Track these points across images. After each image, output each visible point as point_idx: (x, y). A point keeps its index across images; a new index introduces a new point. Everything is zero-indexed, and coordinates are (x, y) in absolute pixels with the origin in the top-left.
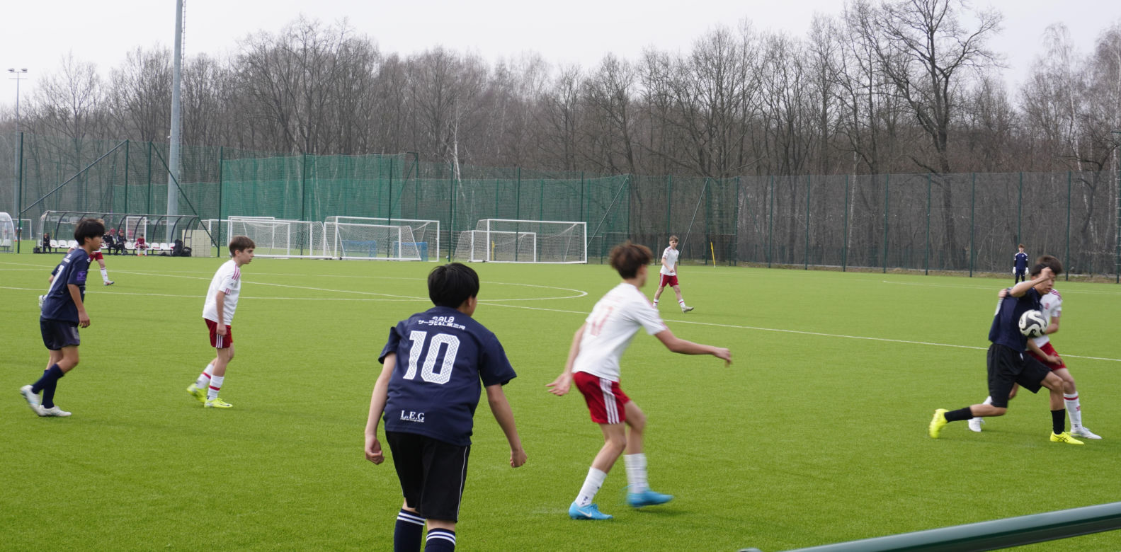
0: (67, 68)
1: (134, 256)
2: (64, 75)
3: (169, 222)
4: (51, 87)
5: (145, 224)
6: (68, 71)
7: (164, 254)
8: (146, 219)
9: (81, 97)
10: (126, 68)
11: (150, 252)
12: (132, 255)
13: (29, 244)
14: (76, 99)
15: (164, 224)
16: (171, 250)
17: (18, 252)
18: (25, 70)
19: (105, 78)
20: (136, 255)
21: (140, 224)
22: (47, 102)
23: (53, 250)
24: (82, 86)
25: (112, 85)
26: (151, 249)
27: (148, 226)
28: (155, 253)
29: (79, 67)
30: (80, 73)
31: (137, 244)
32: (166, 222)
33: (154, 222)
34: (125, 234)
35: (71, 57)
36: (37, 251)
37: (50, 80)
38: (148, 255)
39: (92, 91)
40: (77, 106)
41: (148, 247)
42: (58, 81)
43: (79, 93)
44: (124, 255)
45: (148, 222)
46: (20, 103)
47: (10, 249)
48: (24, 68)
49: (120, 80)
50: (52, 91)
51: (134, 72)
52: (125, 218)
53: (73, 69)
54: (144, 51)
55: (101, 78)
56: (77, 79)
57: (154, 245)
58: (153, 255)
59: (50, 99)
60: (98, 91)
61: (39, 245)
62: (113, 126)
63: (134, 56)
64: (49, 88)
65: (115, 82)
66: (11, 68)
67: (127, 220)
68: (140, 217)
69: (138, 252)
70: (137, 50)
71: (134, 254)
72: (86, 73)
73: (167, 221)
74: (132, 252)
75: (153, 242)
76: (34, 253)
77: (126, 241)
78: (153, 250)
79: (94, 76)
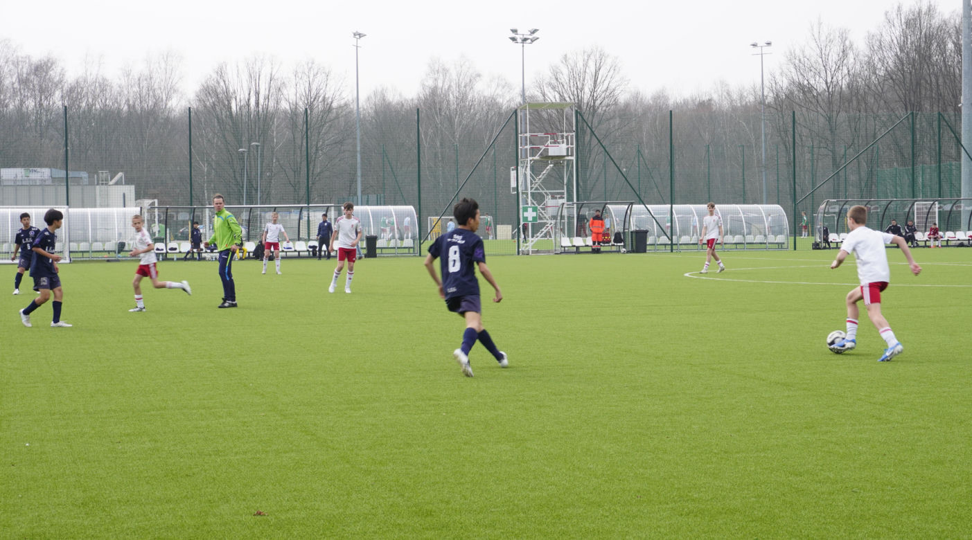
0: (816, 36)
1: (926, 249)
2: (814, 45)
3: (966, 206)
4: (800, 60)
5: (937, 210)
6: (817, 40)
7: (962, 245)
8: (937, 205)
9: (833, 69)
10: (884, 30)
11: (945, 243)
12: (924, 247)
13: (805, 240)
14: (828, 72)
15: (959, 209)
16: (969, 240)
17: (795, 249)
18: (769, 44)
19: (861, 46)
20: (929, 247)
21: (931, 210)
22: (796, 78)
23: (832, 245)
24: (834, 57)
25: (868, 52)
26: (946, 239)
27: (939, 212)
28: (950, 243)
29: (830, 34)
30: (831, 41)
31: (930, 234)
32: (960, 207)
33: (948, 207)
34: (914, 223)
35: (820, 24)
36: (816, 246)
37: (798, 52)
38: (942, 246)
39: (845, 62)
40: (829, 80)
41: (942, 237)
42: (807, 53)
43: (832, 64)
44: (914, 247)
45: (939, 208)
46: (766, 83)
47: (785, 246)
48: (769, 41)
49: (877, 45)
50: (801, 65)
51: (893, 34)
52: (913, 204)
53: (823, 38)
54: (905, 9)
55: (855, 46)
56: (828, 48)
57: (949, 234)
58: (947, 246)
59: (799, 73)
60: (852, 60)
61: (818, 240)
62: (871, 100)
63: (893, 15)
64: (797, 62)
65: (871, 48)
66: (753, 42)
67: (915, 206)
68: (932, 202)
69: (932, 243)
70: (896, 8)
71: (926, 246)
72: (837, 41)
73: (962, 205)
74: (923, 244)
75: (947, 230)
76: (813, 249)
77: (915, 230)
78: (948, 240)
79: (847, 43)
